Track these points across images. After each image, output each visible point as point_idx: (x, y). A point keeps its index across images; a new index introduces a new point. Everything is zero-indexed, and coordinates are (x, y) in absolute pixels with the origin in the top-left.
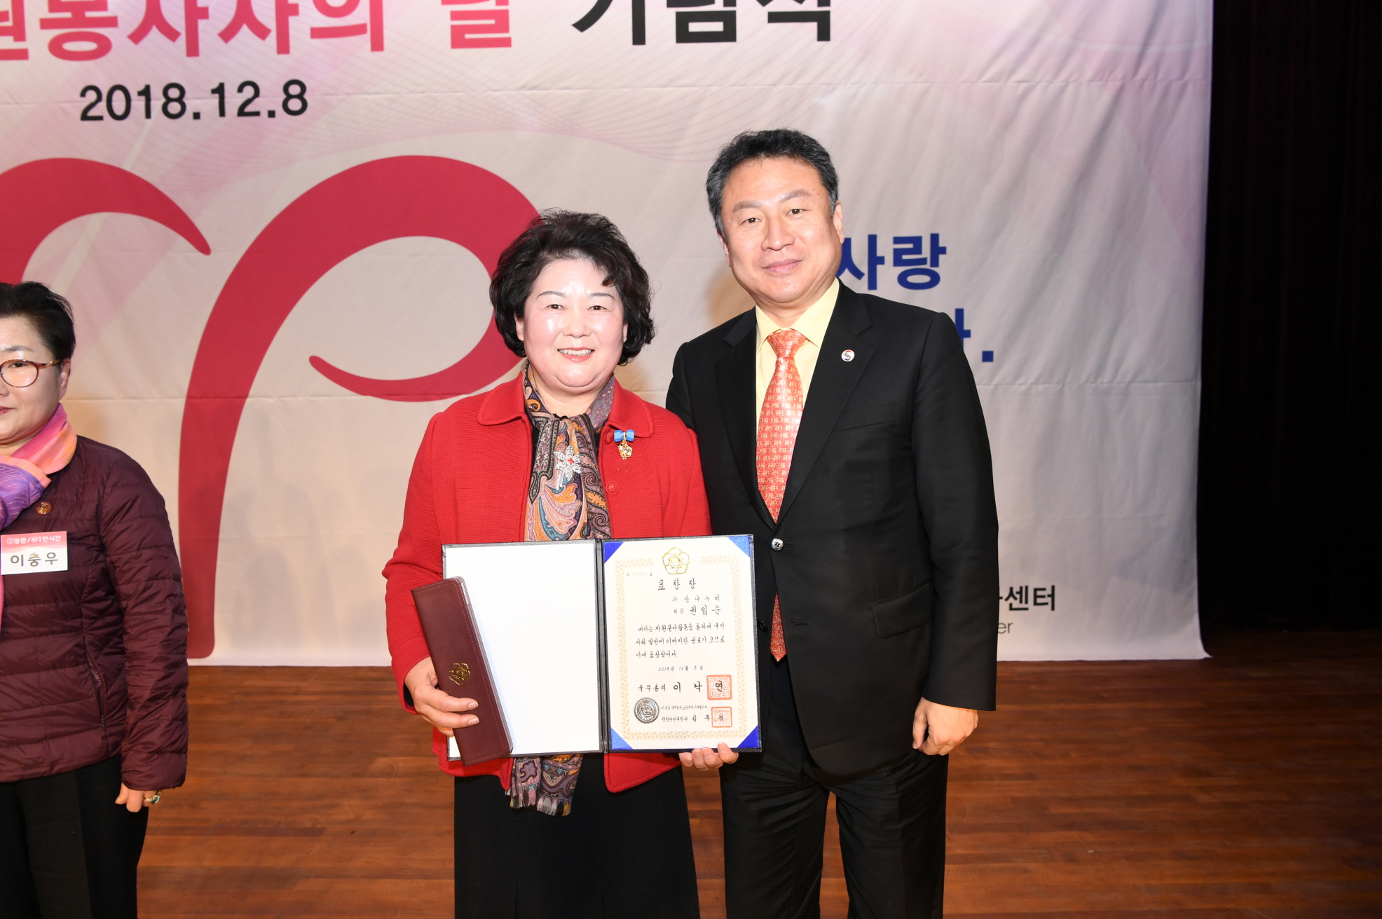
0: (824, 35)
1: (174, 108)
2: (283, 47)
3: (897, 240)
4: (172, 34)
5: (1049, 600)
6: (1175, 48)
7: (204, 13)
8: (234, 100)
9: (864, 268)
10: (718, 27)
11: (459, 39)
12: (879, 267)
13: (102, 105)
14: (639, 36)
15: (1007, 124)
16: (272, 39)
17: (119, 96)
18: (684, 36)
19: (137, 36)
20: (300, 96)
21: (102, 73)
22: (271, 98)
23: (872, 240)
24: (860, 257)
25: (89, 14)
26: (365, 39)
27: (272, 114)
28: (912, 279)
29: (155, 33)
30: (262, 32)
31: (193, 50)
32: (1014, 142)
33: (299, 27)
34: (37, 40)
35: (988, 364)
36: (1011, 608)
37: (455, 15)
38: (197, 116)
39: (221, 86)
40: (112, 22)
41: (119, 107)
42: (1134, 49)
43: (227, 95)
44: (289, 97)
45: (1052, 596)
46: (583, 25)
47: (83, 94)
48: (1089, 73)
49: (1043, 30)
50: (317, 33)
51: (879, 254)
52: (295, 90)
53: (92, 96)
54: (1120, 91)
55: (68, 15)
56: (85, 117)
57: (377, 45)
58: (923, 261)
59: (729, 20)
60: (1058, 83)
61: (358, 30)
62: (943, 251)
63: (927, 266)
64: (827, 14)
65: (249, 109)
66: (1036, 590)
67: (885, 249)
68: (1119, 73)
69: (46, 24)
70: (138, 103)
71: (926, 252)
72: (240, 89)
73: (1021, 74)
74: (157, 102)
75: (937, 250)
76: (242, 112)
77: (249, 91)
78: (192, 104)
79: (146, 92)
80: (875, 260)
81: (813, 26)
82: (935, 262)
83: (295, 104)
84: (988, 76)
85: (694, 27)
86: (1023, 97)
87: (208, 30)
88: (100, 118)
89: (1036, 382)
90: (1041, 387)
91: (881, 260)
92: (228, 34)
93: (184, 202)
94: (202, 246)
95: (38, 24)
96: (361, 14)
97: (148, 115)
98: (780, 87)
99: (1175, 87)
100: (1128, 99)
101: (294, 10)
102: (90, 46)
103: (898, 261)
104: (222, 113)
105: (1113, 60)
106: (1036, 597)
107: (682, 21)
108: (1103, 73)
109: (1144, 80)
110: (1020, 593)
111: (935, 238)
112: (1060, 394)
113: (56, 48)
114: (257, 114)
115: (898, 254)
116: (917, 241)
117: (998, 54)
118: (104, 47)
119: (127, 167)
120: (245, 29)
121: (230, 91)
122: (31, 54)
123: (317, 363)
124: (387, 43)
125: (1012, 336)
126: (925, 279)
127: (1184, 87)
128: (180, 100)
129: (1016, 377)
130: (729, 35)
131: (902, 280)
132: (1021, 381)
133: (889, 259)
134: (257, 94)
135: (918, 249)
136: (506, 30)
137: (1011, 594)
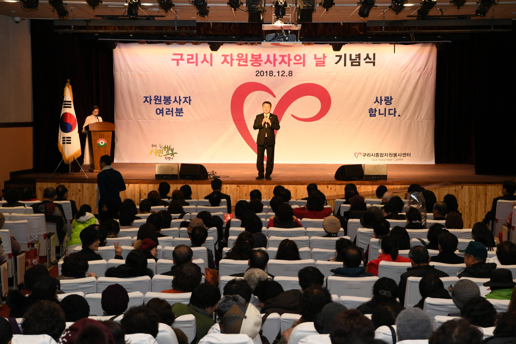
0: (374, 65)
1: (271, 75)
2: (289, 66)
3: (385, 97)
4: (271, 63)
5: (409, 155)
6: (430, 67)
7: (277, 60)
8: (281, 74)
9: (380, 102)
10: (357, 64)
11: (317, 65)
12: (382, 101)
13: (259, 74)
14: (345, 65)
15: (403, 79)
16: (287, 64)
17: (262, 72)
18: (352, 65)
19: (266, 63)
20: (291, 73)
21: (260, 69)
22: (287, 73)
23: (381, 97)
24: (379, 100)
25: (258, 59)
26: (302, 65)
27: (287, 76)
28: (387, 103)
29: (268, 63)
30: (286, 63)
31: (274, 66)
32: (404, 82)
33: (292, 63)
34: (249, 63)
35: (399, 117)
36: (403, 156)
37: (316, 61)
38: (275, 76)
39: (279, 71)
40: (262, 61)
41: (262, 74)
42: (423, 67)
43: (280, 73)
44: (290, 73)
45: (410, 154)
46: (336, 63)
47: (256, 72)
48: (416, 71)
49: (409, 64)
50: (294, 63)
51: (382, 99)
52: (290, 72)
53: (258, 72)
54: (421, 74)
55: (254, 59)
56: (256, 75)
57: (304, 66)
58: (389, 100)
59: (359, 63)
60: (411, 72)
61: (301, 63)
62: (392, 99)
63: (390, 101)
64: (375, 62)
65: (283, 75)
66: (407, 154)
67: (383, 99)
68: (421, 71)
69: (251, 61)
70: (265, 74)
71: (390, 99)
72: (282, 72)
73: (405, 71)
74: (268, 74)
75: (391, 99)
76: (282, 76)
77: (283, 72)
78: (274, 74)
79: (266, 72)
80: (381, 100)
81: (372, 64)
82: (391, 101)
83: (290, 75)
84: (400, 71)
85: (354, 64)
86: (406, 74)
87: (277, 63)
88: (259, 76)
89: (407, 120)
90: (408, 121)
91: (382, 100)
92: (280, 63)
93: (272, 90)
94: (275, 97)
95: (249, 61)
96: (302, 61)
97: (267, 76)
98: (367, 73)
99: (430, 73)
100: (422, 75)
101: (291, 60)
102: (258, 64)
103: (385, 100)
104: (279, 76)
105: (420, 69)
106: (407, 155)
107: (352, 63)
108: (418, 71)
109: (425, 72)
110: (405, 154)
111: (391, 97)
112: (411, 122)
113: (252, 65)
114: (284, 76)
115: (385, 99)
116: (388, 97)
117: (402, 68)
118: (260, 65)
119: (263, 84)
120: (283, 63)
121: (280, 72)
122: (248, 65)
123: (292, 115)
124: (306, 65)
125: (403, 112)
126: (389, 103)
127: (432, 73)
128: (272, 73)
129: (404, 119)
130: (359, 65)
131: (386, 103)
132: (405, 119)
133: (384, 100)
134: (284, 73)
135: (388, 99)
136: (324, 64)
137: (403, 154)
